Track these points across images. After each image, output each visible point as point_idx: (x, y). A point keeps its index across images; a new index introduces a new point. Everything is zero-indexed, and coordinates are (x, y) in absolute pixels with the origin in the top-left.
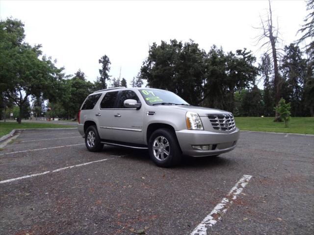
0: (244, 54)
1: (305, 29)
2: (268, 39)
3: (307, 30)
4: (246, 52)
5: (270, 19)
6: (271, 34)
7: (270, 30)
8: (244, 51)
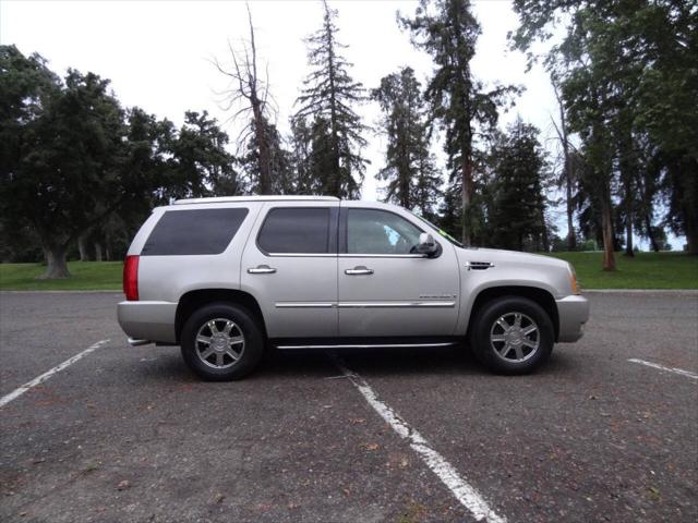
0: (202, 124)
1: (306, 98)
2: (248, 103)
3: (308, 102)
4: (208, 119)
5: (251, 62)
6: (254, 92)
7: (252, 84)
8: (203, 118)
